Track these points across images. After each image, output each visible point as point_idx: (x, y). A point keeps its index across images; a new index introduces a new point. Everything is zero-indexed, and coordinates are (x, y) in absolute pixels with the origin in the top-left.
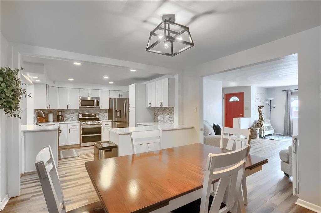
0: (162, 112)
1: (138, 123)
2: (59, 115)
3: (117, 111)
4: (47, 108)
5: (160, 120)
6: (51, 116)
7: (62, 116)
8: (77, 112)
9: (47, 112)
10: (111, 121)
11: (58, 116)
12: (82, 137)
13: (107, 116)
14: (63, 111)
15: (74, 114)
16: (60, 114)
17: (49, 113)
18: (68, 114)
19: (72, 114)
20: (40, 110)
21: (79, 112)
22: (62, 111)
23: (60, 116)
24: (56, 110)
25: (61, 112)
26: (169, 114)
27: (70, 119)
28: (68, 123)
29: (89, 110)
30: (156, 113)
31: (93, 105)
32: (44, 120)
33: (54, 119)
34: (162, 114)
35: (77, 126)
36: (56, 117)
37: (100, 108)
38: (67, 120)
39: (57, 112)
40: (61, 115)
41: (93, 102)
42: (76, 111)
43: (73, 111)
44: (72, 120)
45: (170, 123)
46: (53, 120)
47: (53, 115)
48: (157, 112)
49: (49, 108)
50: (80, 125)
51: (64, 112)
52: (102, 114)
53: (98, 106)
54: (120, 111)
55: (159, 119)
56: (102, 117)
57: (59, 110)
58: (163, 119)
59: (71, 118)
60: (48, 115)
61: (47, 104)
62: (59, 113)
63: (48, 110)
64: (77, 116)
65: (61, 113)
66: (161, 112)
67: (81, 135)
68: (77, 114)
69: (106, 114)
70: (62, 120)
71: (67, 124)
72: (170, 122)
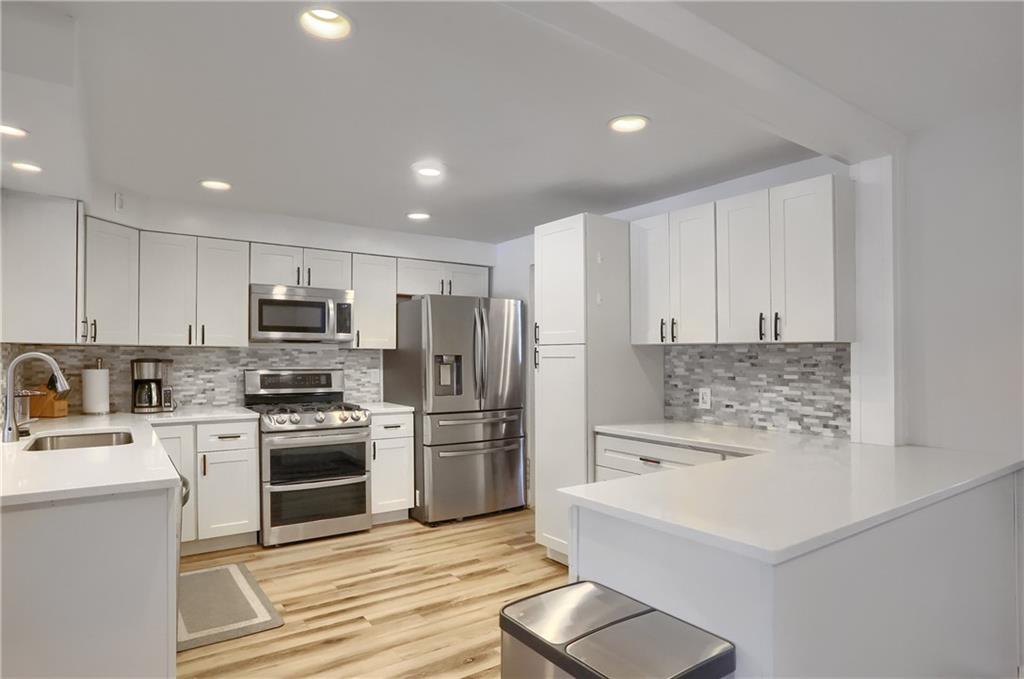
0: (728, 369)
1: (598, 429)
2: (146, 377)
3: (442, 362)
4: (80, 341)
5: (707, 412)
6: (98, 385)
7: (158, 383)
8: (233, 363)
9: (75, 362)
10: (413, 409)
11: (139, 385)
12: (274, 495)
13: (378, 385)
14: (162, 356)
15: (220, 373)
16: (148, 371)
17: (87, 367)
18: (191, 372)
19: (208, 371)
20: (38, 346)
21: (243, 361)
22: (160, 356)
23: (149, 382)
24: (125, 353)
25: (157, 361)
26: (786, 383)
27: (201, 398)
28: (195, 424)
29: (295, 353)
30: (680, 371)
31: (322, 330)
32: (64, 404)
33: (117, 401)
34: (734, 378)
35: (241, 438)
36: (128, 388)
37: (354, 346)
38: (184, 403)
39: (132, 362)
40: (152, 377)
41: (318, 311)
42: (231, 354)
43: (213, 358)
44: (210, 404)
45: (793, 432)
46: (111, 405)
47: (111, 375)
48: (690, 370)
49: (89, 341)
50: (261, 433)
51: (171, 361)
52: (357, 375)
53: (342, 336)
54: (458, 359)
55: (701, 406)
56: (358, 391)
57: (142, 349)
58: (737, 406)
59: (203, 393)
60: (80, 375)
61: (81, 318)
62: (146, 364)
63: (81, 349)
64: (234, 386)
65: (152, 364)
66: (720, 372)
67: (268, 487)
68: (236, 371)
69: (377, 376)
70: (160, 404)
71: (191, 427)
72: (795, 426)
